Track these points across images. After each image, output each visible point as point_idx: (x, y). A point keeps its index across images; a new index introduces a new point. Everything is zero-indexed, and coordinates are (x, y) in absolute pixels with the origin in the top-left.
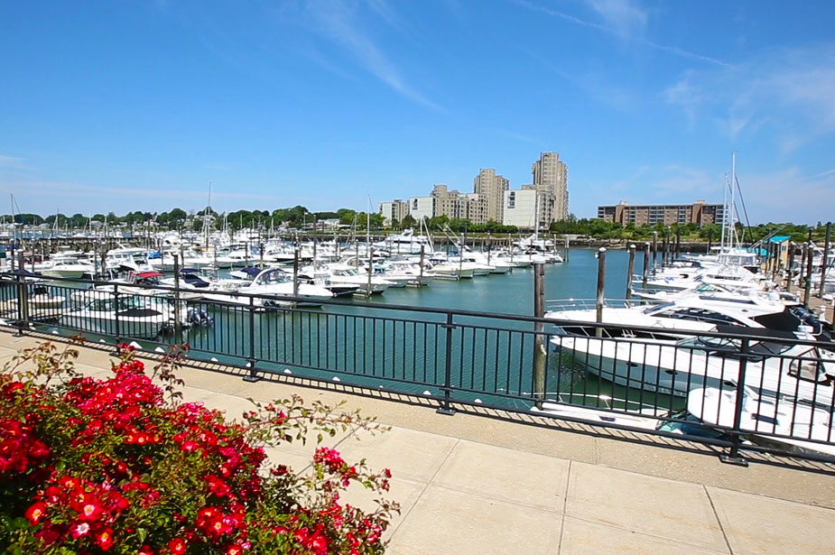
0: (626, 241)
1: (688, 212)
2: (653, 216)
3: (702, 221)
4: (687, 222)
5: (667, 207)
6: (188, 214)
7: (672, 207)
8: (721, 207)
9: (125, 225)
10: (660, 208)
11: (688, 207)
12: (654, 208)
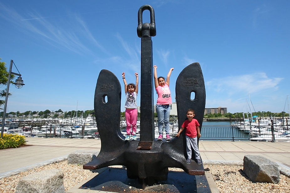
0: (206, 119)
1: (217, 109)
2: (208, 111)
3: (221, 112)
4: (217, 113)
5: (212, 109)
6: (51, 112)
7: (213, 109)
8: (226, 108)
9: (24, 116)
10: (210, 109)
11: (217, 108)
12: (208, 109)
